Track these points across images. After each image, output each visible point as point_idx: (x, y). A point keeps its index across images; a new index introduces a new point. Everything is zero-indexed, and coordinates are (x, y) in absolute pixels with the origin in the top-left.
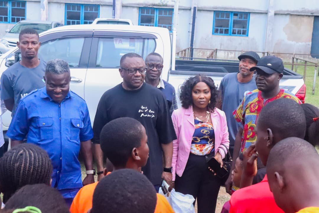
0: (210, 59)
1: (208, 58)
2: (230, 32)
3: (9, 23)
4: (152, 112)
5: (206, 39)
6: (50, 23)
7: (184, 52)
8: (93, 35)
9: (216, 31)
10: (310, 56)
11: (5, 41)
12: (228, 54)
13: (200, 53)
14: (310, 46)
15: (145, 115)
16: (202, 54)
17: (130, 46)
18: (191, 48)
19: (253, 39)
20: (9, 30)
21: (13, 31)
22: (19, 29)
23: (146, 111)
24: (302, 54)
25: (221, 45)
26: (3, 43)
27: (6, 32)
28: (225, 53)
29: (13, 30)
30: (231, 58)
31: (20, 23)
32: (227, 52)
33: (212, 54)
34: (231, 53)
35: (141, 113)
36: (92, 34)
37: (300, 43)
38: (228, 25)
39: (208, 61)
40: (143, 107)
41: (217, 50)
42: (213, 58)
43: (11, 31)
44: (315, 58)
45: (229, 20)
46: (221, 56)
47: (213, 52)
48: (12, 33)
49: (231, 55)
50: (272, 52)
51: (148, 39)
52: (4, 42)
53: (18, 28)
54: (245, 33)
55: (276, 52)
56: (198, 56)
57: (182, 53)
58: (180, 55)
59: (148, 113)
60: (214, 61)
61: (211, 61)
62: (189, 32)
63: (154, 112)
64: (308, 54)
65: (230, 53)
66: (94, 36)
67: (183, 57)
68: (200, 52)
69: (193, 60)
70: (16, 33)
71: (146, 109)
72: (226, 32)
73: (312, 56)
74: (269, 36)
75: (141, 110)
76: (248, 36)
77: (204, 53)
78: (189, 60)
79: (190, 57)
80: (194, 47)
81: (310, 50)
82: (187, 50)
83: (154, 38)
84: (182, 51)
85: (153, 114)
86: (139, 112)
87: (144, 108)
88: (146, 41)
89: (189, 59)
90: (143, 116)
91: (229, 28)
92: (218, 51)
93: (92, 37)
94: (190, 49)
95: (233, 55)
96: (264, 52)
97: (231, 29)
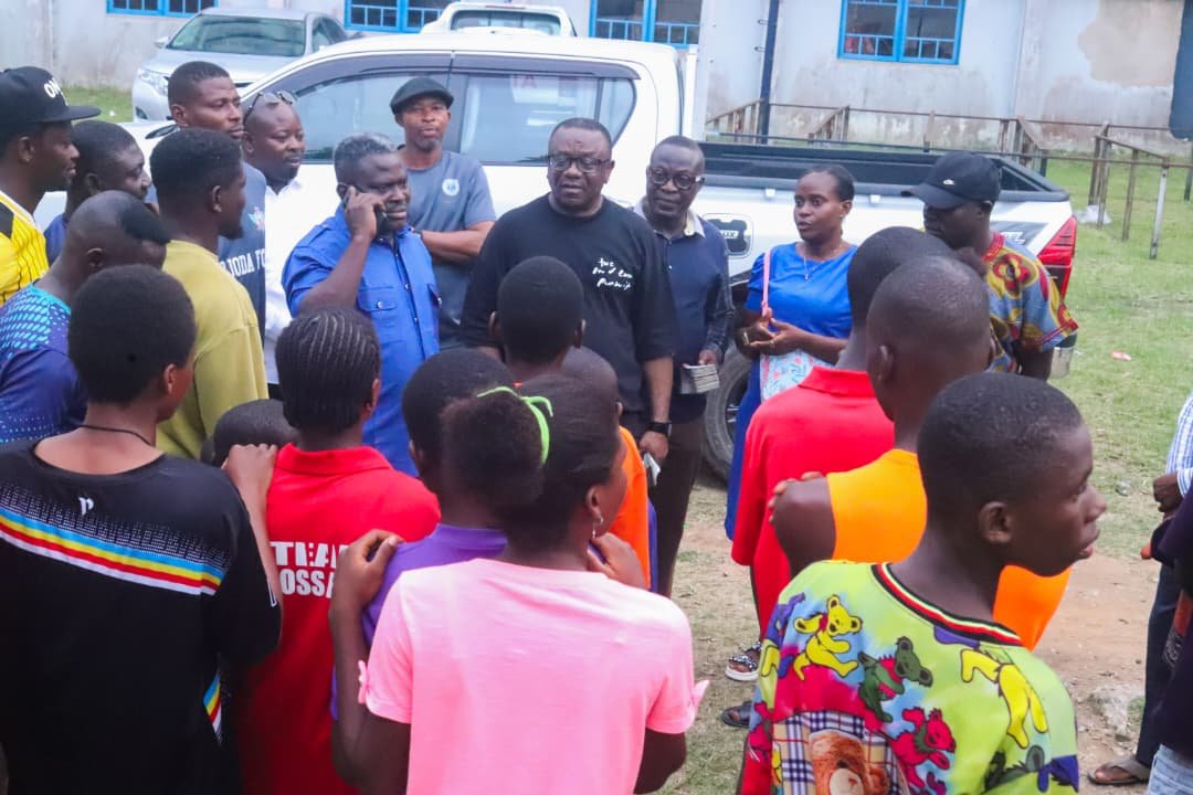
0: (822, 142)
1: (811, 135)
2: (898, 50)
3: (163, 14)
4: (625, 275)
5: (815, 74)
6: (301, 18)
7: (736, 118)
8: (450, 67)
9: (849, 47)
10: (1168, 134)
11: (155, 75)
12: (889, 125)
13: (796, 120)
14: (1169, 99)
15: (608, 281)
16: (803, 123)
17: (560, 95)
18: (762, 103)
19: (975, 73)
20: (165, 40)
21: (181, 44)
22: (197, 39)
23: (610, 272)
24: (1139, 126)
25: (866, 92)
26: (149, 82)
27: (159, 45)
28: (879, 120)
29: (180, 41)
30: (900, 137)
31: (201, 15)
32: (887, 118)
33: (829, 123)
34: (899, 121)
35: (599, 276)
36: (448, 65)
37: (1135, 89)
38: (892, 25)
39: (811, 147)
40: (603, 263)
41: (848, 109)
42: (834, 138)
43: (175, 44)
44: (1186, 140)
45: (895, 8)
46: (865, 130)
47: (833, 118)
48: (177, 48)
49: (898, 126)
50: (1038, 118)
51: (614, 79)
52: (152, 80)
53: (195, 31)
54: (947, 53)
55: (1053, 120)
56: (787, 128)
57: (731, 120)
58: (724, 125)
59: (614, 277)
60: (839, 148)
61: (823, 148)
62: (756, 49)
63: (630, 276)
64: (1160, 126)
65: (894, 121)
66: (454, 70)
67: (733, 132)
68: (794, 115)
69: (770, 143)
70: (188, 50)
71: (611, 268)
72: (885, 49)
73: (1173, 132)
74: (1029, 63)
75: (600, 268)
76: (957, 63)
77: (807, 120)
78: (754, 143)
79: (760, 134)
80: (773, 100)
81: (1168, 112)
82: (748, 110)
83: (630, 77)
84: (731, 115)
85: (629, 280)
86: (594, 272)
87: (606, 264)
88: (607, 85)
89: (755, 140)
90: (603, 285)
91: (895, 37)
92: (851, 112)
93: (445, 73)
94: (758, 106)
95: (905, 128)
96: (1006, 117)
97: (900, 39)
